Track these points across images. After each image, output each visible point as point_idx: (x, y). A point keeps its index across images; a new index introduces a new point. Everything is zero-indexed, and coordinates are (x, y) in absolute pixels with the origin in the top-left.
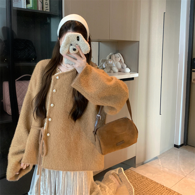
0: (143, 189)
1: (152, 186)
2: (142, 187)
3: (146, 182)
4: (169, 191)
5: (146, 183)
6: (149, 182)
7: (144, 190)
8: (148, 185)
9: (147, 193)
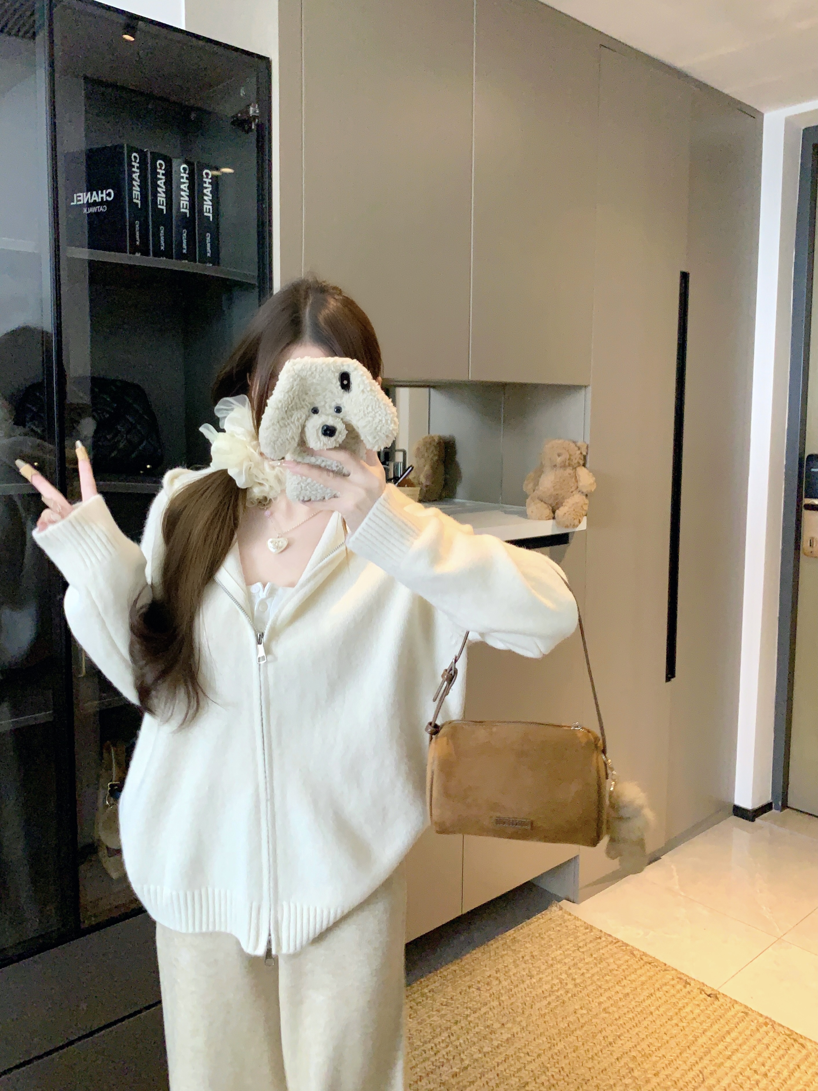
3: (619, 959)
5: (619, 966)
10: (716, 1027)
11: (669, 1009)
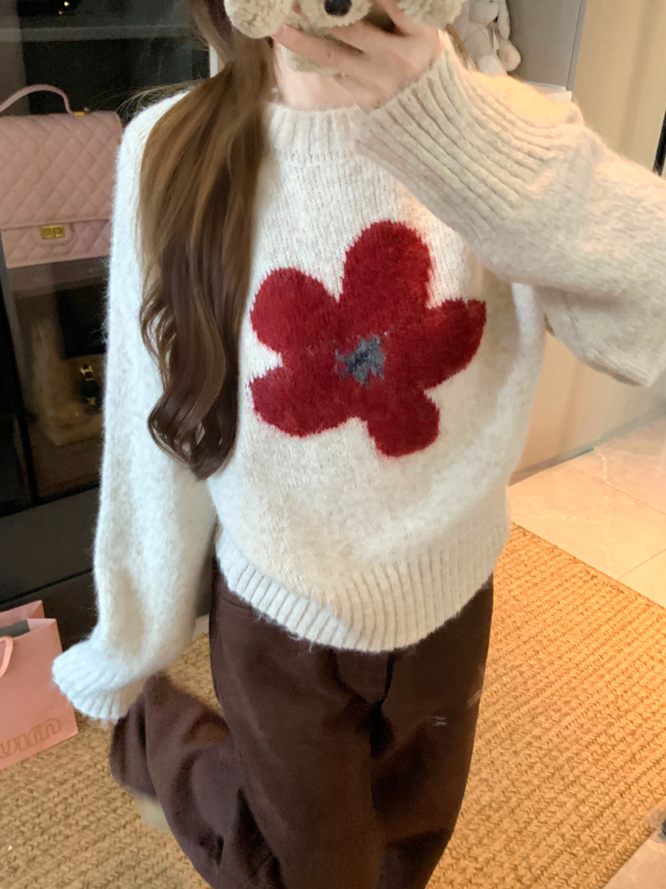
0: (513, 580)
1: (553, 570)
2: (510, 569)
3: (530, 551)
4: (614, 591)
5: (530, 557)
6: (541, 555)
7: (519, 582)
8: (537, 564)
9: (530, 592)
10: (619, 616)
11: (575, 600)
